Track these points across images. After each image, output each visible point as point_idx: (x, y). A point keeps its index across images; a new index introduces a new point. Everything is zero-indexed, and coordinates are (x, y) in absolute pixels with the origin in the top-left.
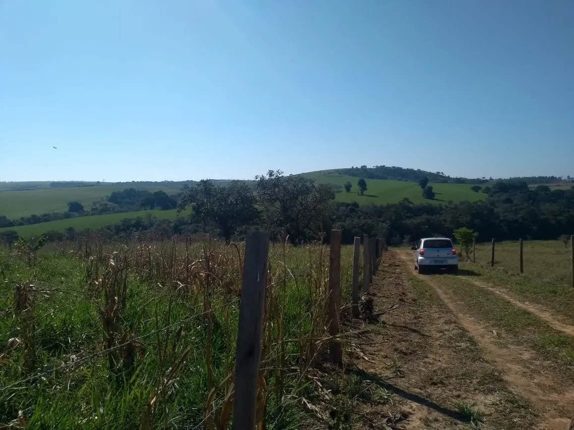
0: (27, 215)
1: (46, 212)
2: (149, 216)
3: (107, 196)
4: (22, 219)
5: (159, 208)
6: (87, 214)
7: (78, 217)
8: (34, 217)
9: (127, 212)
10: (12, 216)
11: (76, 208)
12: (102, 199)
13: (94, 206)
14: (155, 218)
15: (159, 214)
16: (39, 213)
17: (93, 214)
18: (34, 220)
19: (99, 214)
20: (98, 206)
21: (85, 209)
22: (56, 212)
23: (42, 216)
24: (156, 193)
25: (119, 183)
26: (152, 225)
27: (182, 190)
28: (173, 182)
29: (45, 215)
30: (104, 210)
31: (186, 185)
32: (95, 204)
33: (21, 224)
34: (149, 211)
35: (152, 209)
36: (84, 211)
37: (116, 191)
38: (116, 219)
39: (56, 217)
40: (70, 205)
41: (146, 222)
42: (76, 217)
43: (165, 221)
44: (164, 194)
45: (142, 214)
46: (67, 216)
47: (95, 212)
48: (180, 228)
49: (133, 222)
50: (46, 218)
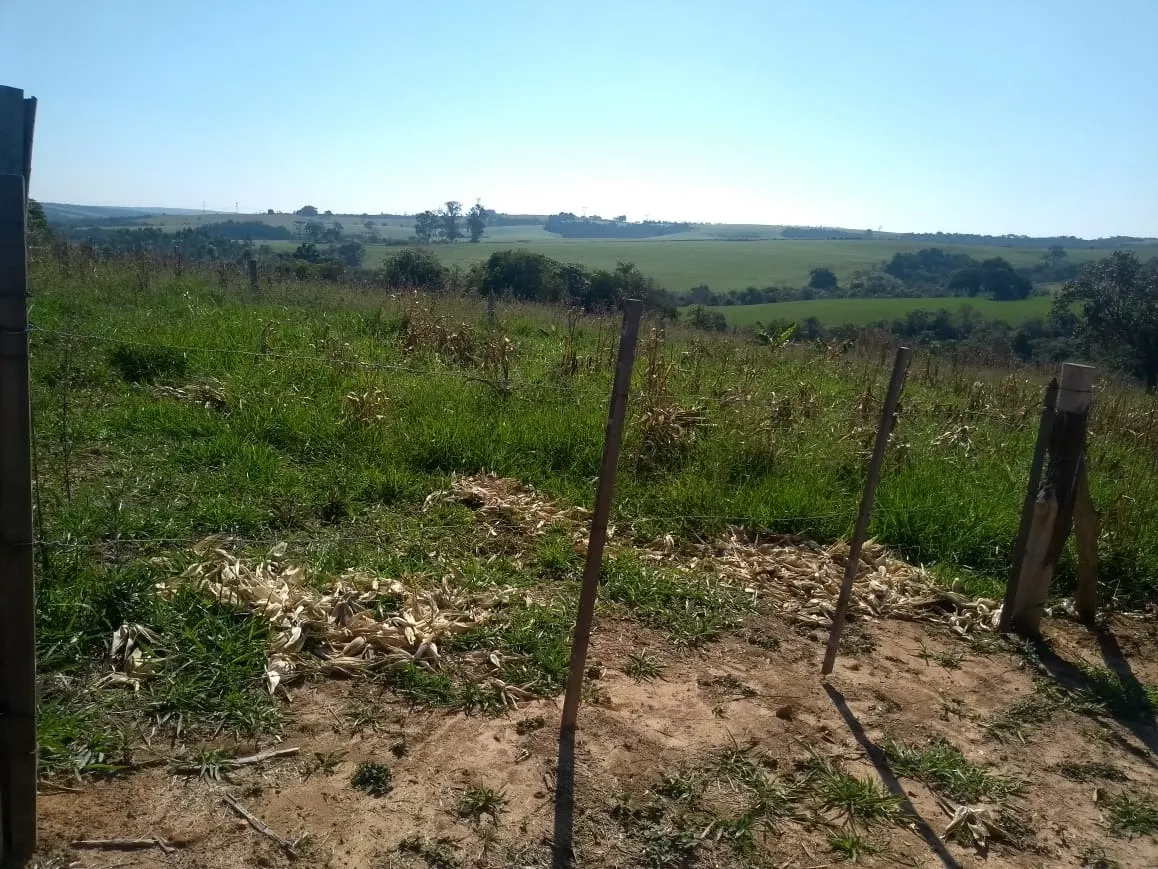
0: (741, 286)
1: (771, 284)
2: (966, 310)
3: (884, 262)
4: (733, 293)
5: (991, 295)
6: (840, 294)
7: (825, 298)
8: (751, 291)
9: (919, 296)
10: (720, 287)
11: (823, 280)
12: (874, 266)
13: (856, 278)
14: (978, 314)
15: (987, 307)
16: (761, 284)
17: (853, 296)
18: (752, 297)
19: (863, 297)
20: (864, 279)
21: (839, 284)
22: (788, 285)
23: (764, 291)
24: (988, 264)
25: (911, 236)
26: (968, 329)
27: (1046, 257)
28: (1026, 239)
29: (770, 290)
30: (876, 290)
31: (1058, 247)
32: (858, 275)
33: (729, 303)
34: (966, 300)
35: (972, 295)
36: (838, 289)
37: (902, 253)
38: (899, 309)
39: (788, 295)
40: (814, 275)
41: (957, 323)
42: (822, 297)
43: (997, 324)
44: (1006, 265)
45: (952, 305)
46: (807, 296)
47: (857, 291)
48: (1029, 342)
49: (931, 319)
50: (771, 296)
